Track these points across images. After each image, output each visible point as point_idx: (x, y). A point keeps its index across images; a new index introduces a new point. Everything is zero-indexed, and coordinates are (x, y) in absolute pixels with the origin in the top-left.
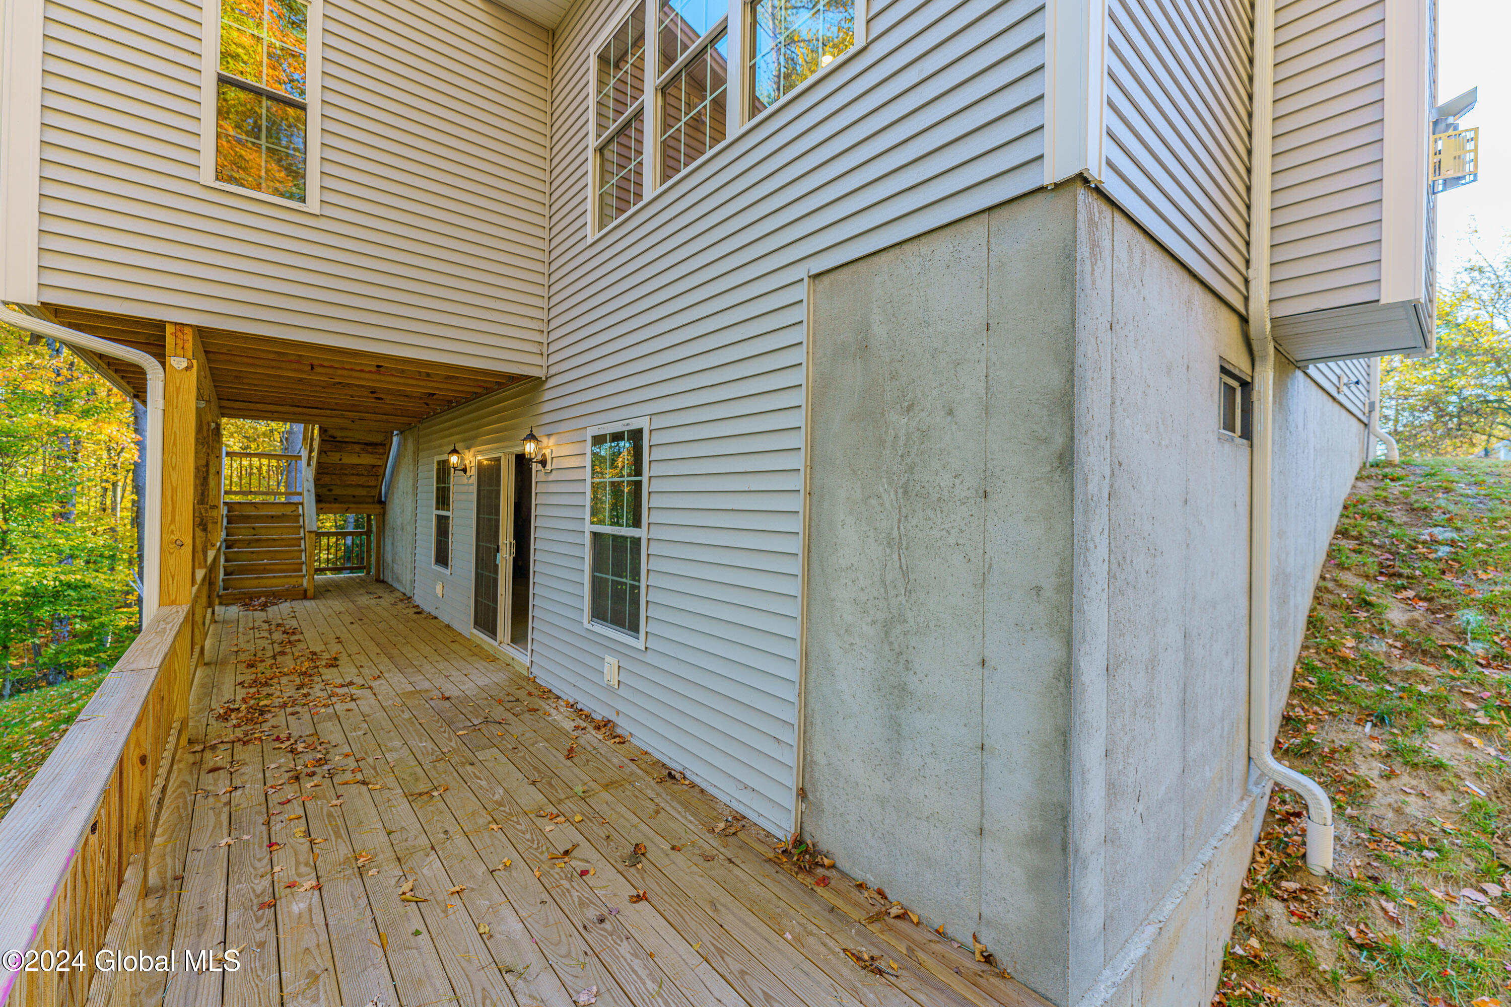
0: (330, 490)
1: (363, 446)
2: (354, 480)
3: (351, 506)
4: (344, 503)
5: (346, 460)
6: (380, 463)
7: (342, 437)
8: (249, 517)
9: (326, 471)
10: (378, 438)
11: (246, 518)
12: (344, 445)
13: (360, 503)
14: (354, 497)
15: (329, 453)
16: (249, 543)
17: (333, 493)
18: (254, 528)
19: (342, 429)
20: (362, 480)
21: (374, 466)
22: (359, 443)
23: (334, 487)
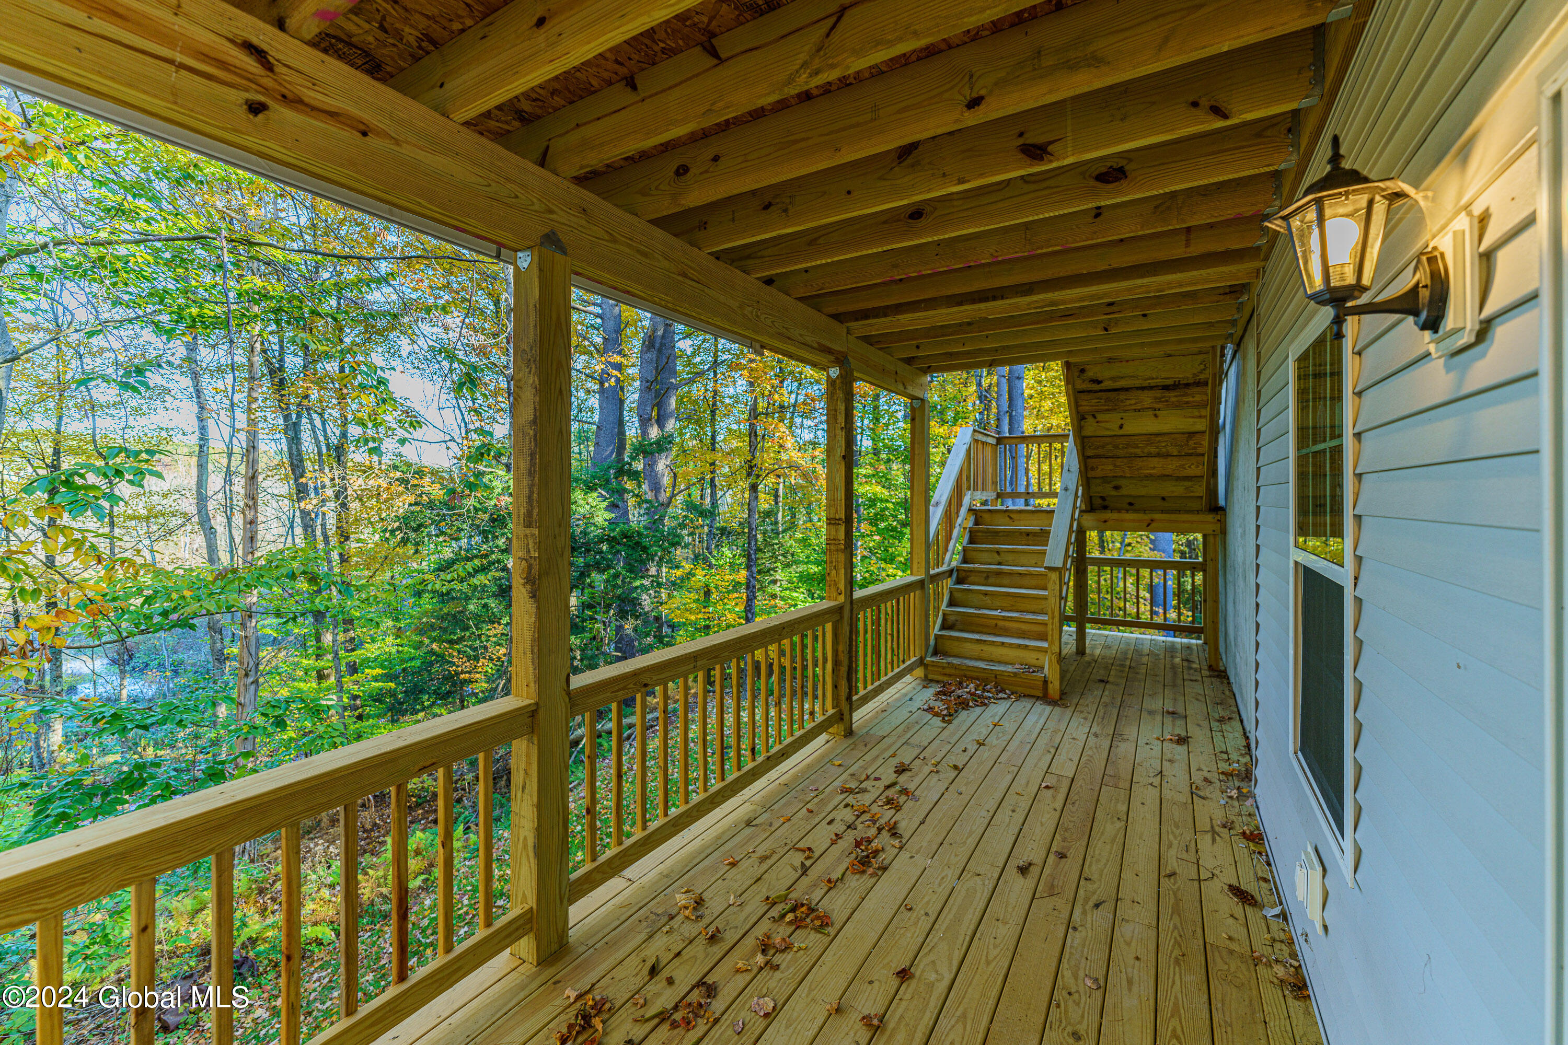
0: (1117, 488)
1: (1158, 393)
2: (1156, 466)
3: (1157, 516)
4: (1144, 511)
5: (1130, 428)
6: (1201, 425)
7: (1113, 379)
8: (996, 533)
9: (1100, 452)
10: (1185, 370)
11: (995, 536)
12: (1122, 396)
13: (1178, 511)
14: (1163, 499)
15: (1100, 417)
16: (987, 578)
17: (1124, 492)
18: (998, 553)
19: (1110, 360)
20: (1171, 466)
21: (1191, 434)
22: (1151, 388)
23: (1122, 482)
